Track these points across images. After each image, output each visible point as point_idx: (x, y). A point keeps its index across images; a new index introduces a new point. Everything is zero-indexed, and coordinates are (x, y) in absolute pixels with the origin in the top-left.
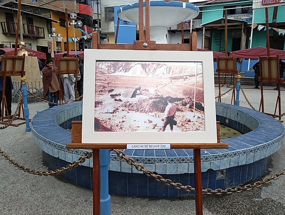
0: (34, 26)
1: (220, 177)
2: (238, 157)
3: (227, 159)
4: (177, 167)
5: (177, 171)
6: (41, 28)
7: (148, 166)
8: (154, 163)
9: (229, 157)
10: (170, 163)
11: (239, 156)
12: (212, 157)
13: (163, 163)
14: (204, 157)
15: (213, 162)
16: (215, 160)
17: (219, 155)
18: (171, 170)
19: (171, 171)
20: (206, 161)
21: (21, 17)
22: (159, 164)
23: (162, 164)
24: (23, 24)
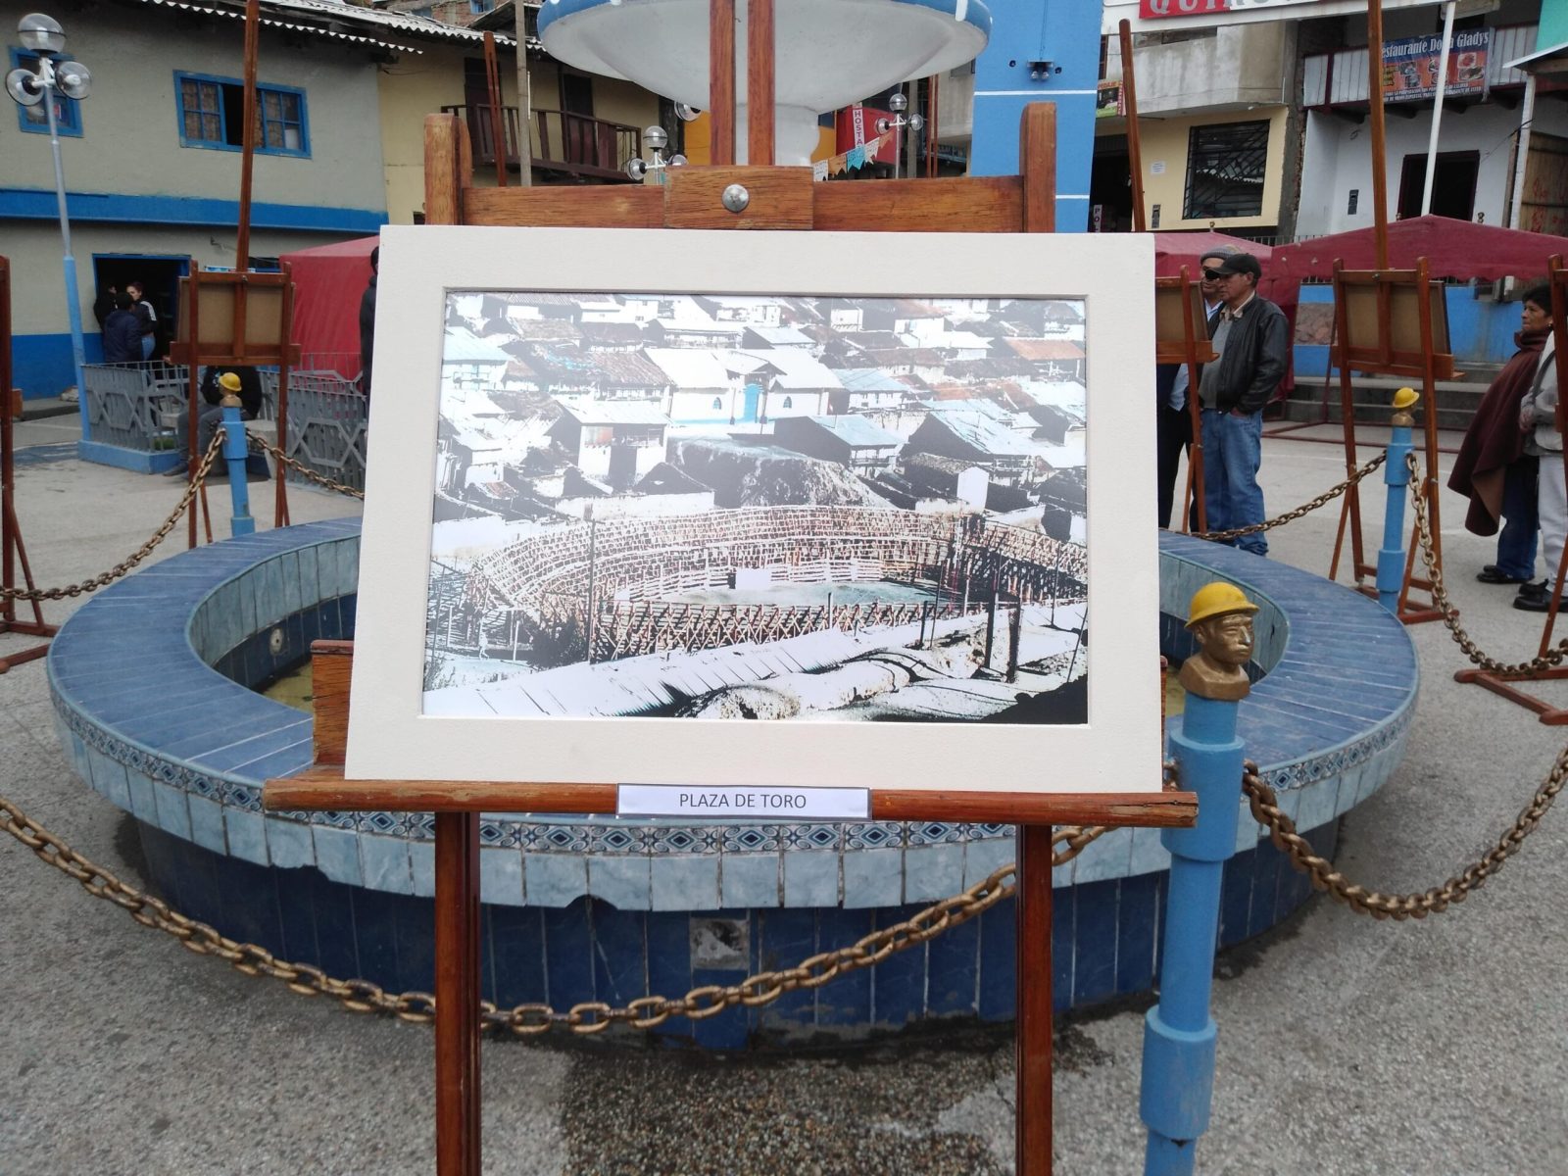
0: (593, 122)
1: (718, 956)
2: (777, 854)
3: (695, 856)
4: (410, 859)
5: (412, 877)
6: (626, 129)
7: (286, 833)
8: (306, 824)
9: (710, 850)
10: (372, 831)
11: (783, 852)
12: (591, 834)
13: (343, 827)
14: (547, 825)
15: (603, 864)
16: (612, 854)
17: (638, 828)
18: (382, 871)
19: (384, 877)
20: (558, 852)
21: (524, 78)
22: (328, 828)
23: (337, 830)
24: (542, 114)
